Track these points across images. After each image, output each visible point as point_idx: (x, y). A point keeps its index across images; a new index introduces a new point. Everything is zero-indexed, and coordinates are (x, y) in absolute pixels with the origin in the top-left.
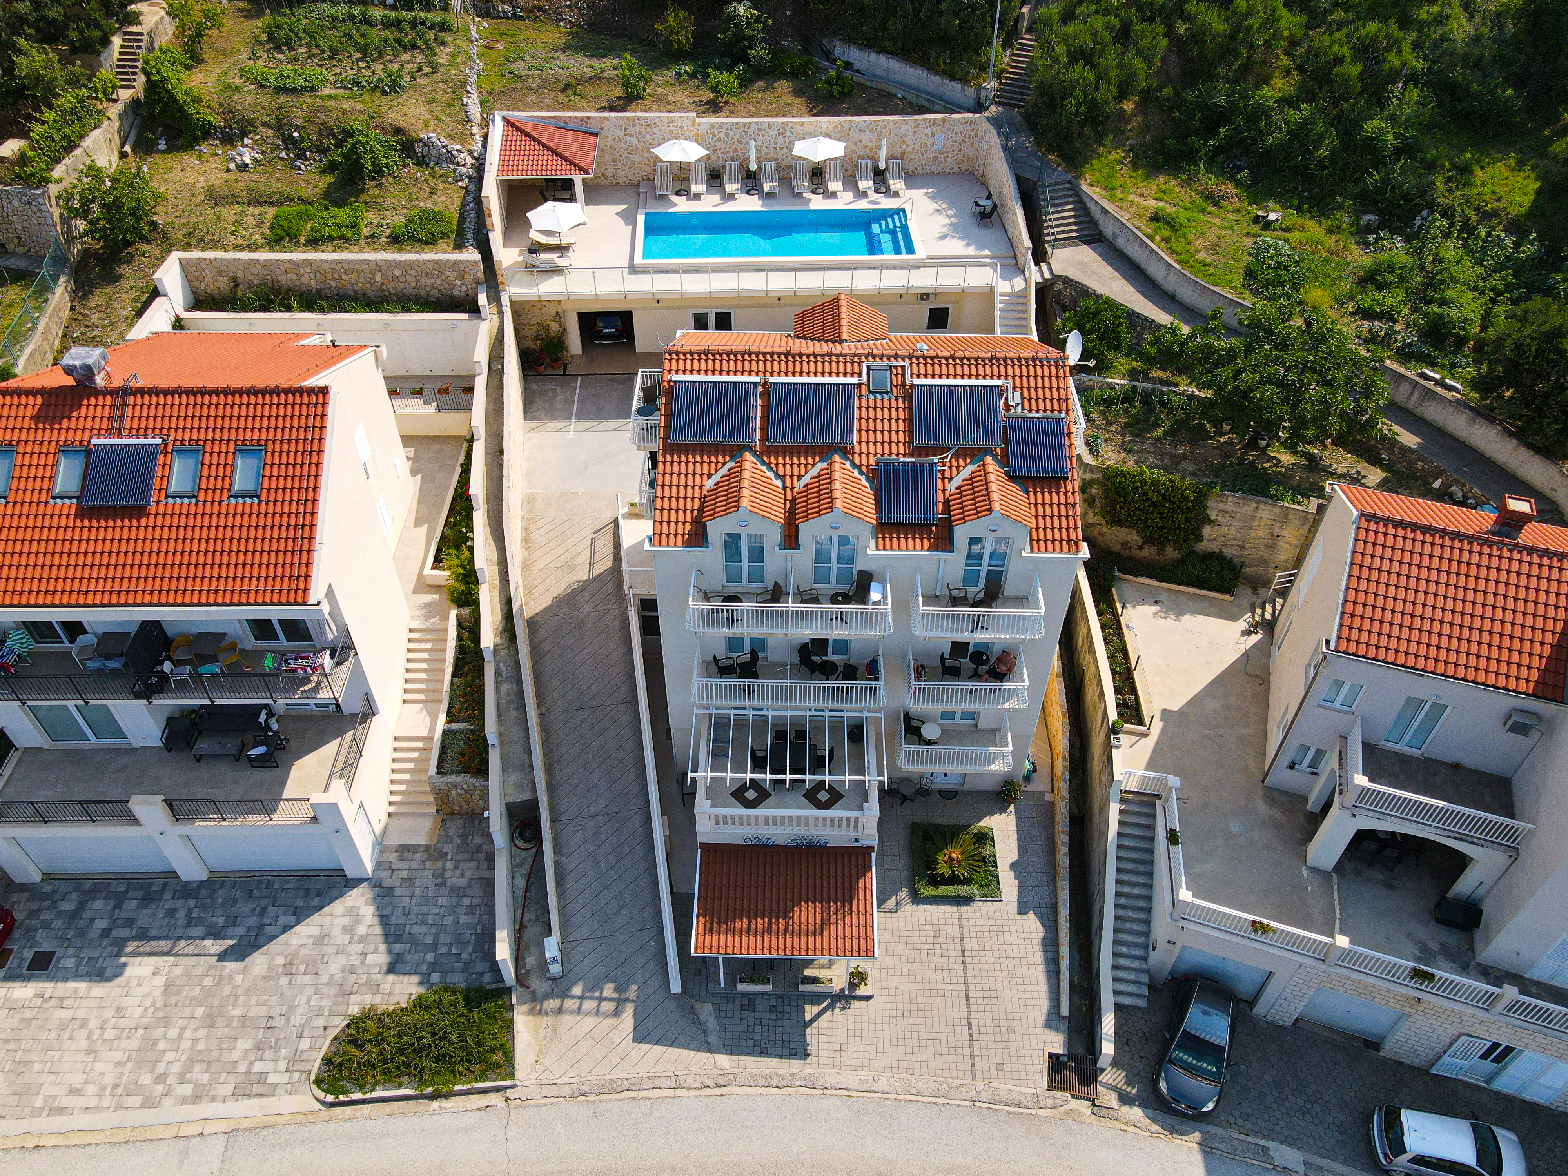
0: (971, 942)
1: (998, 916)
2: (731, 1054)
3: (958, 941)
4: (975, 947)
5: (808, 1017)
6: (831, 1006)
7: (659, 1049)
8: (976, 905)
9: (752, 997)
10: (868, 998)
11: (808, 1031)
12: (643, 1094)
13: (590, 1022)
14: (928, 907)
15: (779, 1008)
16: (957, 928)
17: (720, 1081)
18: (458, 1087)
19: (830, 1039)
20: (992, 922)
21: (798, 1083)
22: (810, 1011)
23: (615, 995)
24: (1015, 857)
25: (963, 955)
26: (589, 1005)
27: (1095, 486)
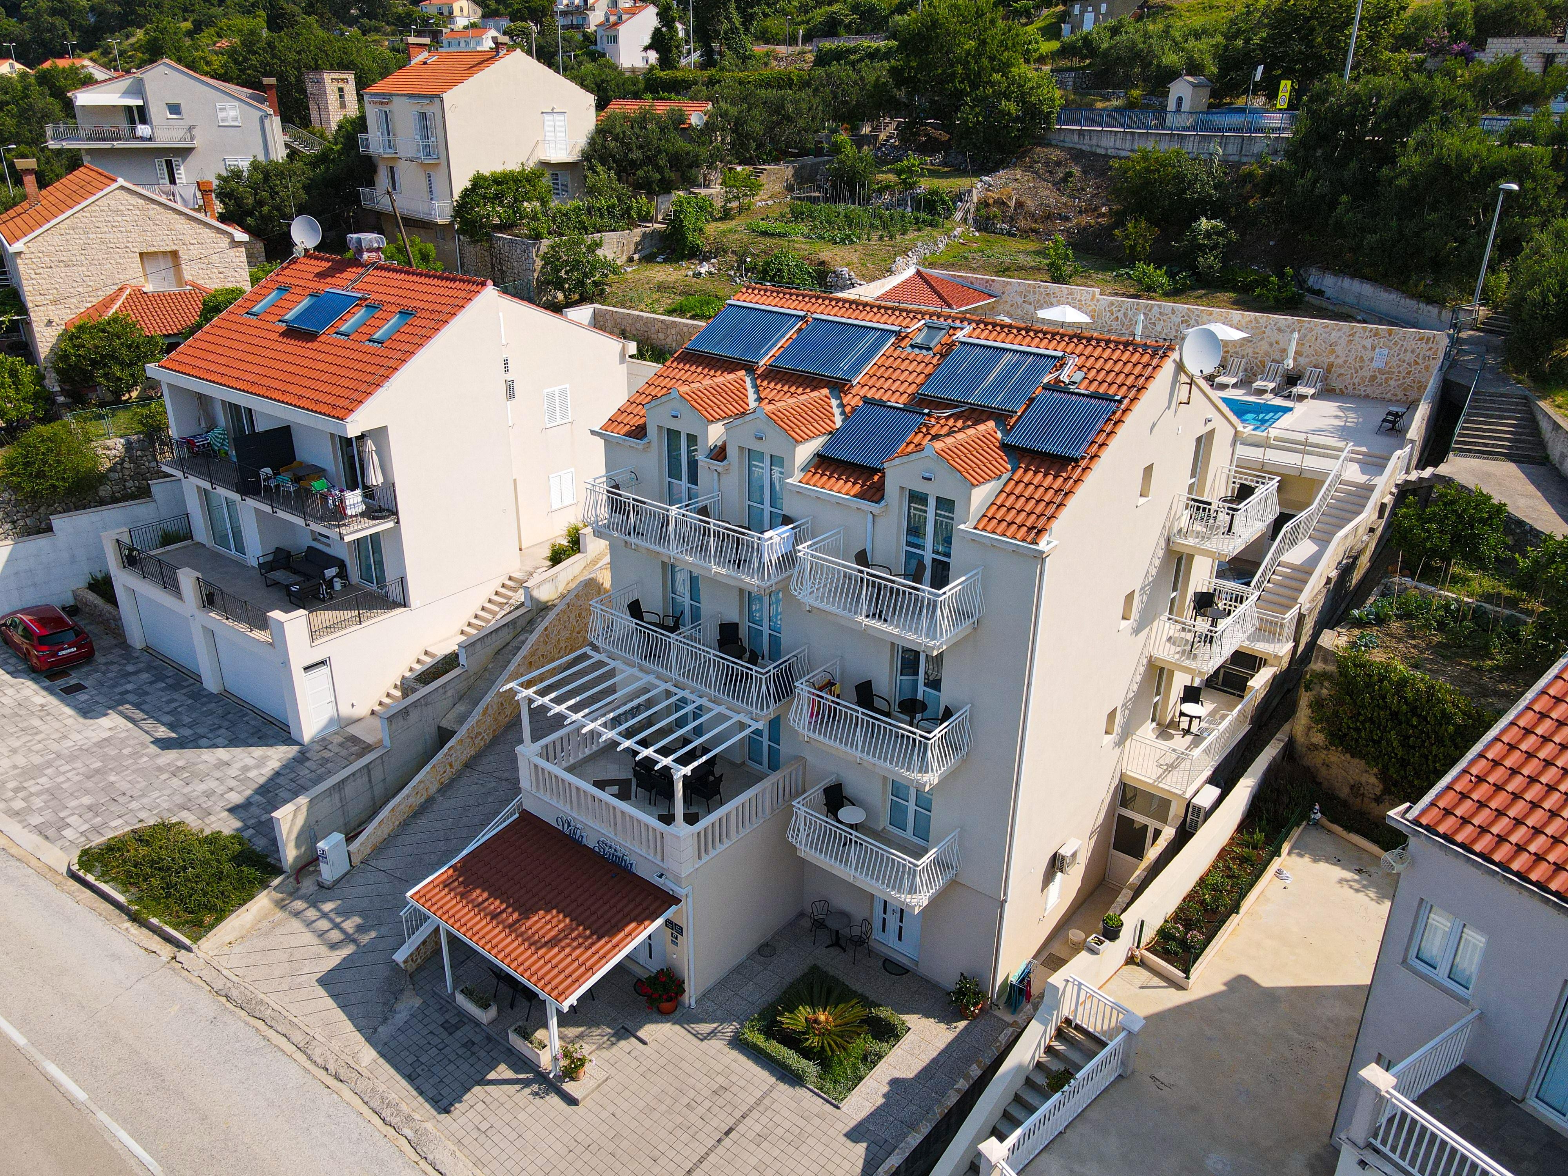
0: (753, 1125)
1: (817, 1121)
2: (382, 1055)
3: (738, 1114)
4: (751, 1135)
5: (492, 1076)
6: (526, 1083)
7: (330, 1002)
8: (800, 1092)
9: (464, 1018)
10: (572, 1101)
11: (477, 1089)
12: (271, 1033)
13: (308, 938)
14: (742, 1058)
15: (475, 1049)
16: (751, 1101)
17: (344, 1073)
18: (154, 921)
19: (487, 1113)
20: (802, 1123)
21: (407, 1132)
22: (503, 1071)
23: (351, 931)
24: (909, 1073)
25: (727, 1133)
26: (324, 924)
27: (1326, 684)
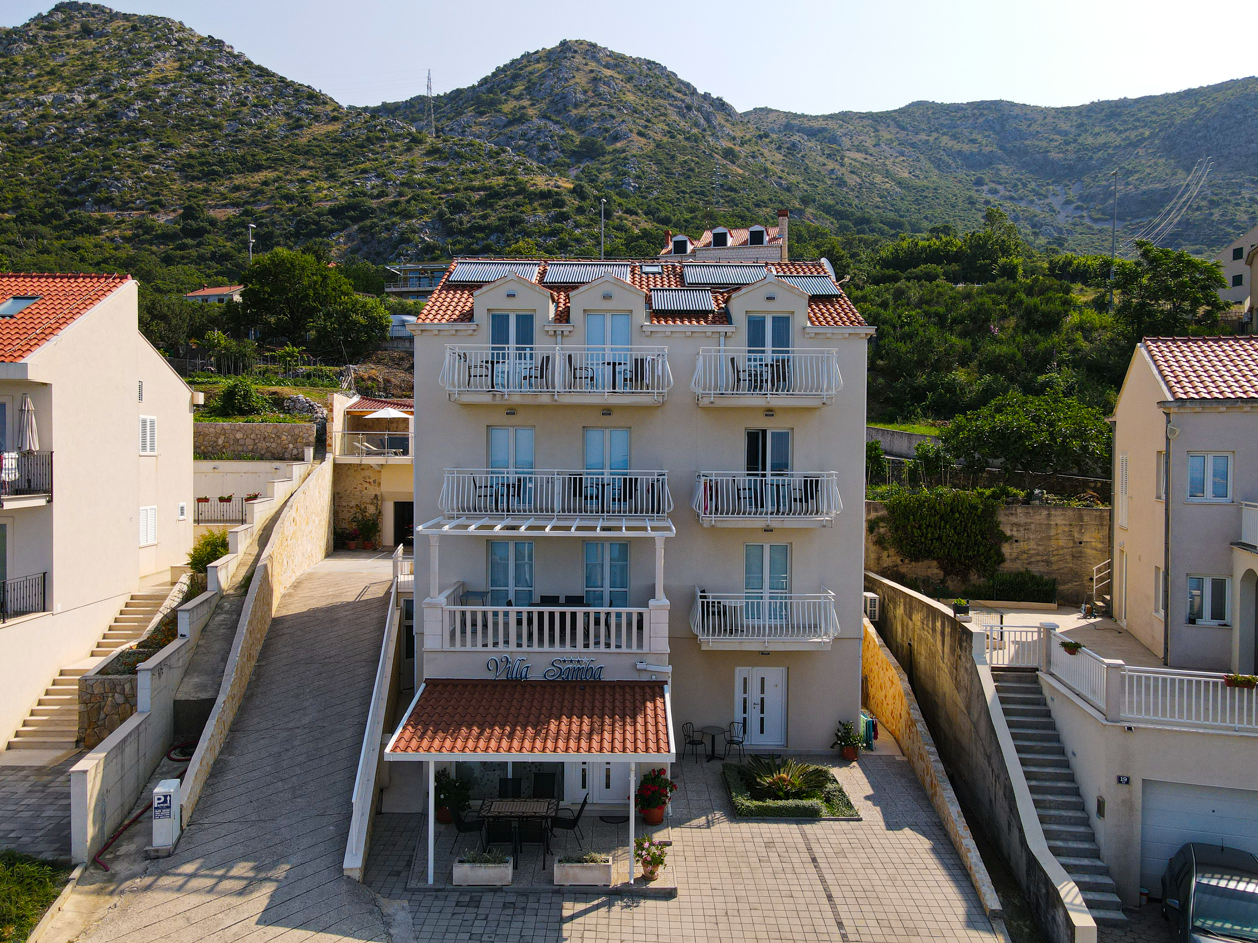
0: (824, 851)
3: (804, 850)
4: (833, 855)
5: (566, 913)
6: (609, 904)
7: (299, 934)
8: (825, 823)
10: (669, 894)
11: (566, 926)
14: (754, 825)
15: (520, 905)
16: (800, 841)
20: (851, 836)
22: (569, 909)
24: (868, 792)
25: (815, 861)
27: (881, 524)
